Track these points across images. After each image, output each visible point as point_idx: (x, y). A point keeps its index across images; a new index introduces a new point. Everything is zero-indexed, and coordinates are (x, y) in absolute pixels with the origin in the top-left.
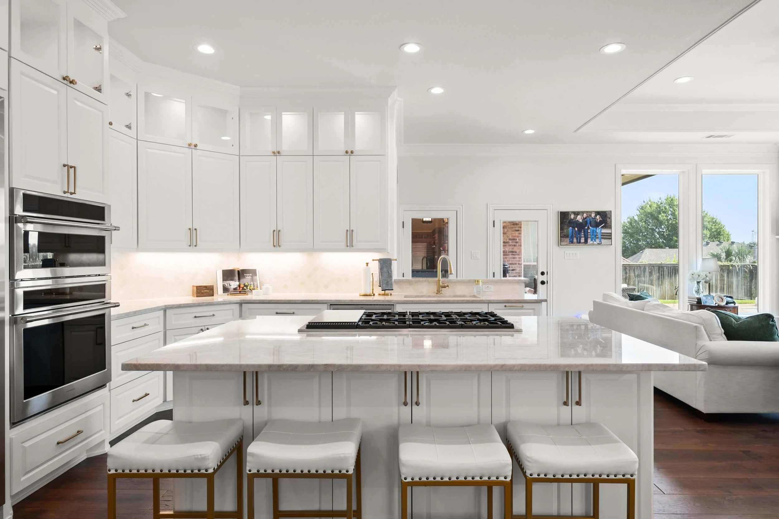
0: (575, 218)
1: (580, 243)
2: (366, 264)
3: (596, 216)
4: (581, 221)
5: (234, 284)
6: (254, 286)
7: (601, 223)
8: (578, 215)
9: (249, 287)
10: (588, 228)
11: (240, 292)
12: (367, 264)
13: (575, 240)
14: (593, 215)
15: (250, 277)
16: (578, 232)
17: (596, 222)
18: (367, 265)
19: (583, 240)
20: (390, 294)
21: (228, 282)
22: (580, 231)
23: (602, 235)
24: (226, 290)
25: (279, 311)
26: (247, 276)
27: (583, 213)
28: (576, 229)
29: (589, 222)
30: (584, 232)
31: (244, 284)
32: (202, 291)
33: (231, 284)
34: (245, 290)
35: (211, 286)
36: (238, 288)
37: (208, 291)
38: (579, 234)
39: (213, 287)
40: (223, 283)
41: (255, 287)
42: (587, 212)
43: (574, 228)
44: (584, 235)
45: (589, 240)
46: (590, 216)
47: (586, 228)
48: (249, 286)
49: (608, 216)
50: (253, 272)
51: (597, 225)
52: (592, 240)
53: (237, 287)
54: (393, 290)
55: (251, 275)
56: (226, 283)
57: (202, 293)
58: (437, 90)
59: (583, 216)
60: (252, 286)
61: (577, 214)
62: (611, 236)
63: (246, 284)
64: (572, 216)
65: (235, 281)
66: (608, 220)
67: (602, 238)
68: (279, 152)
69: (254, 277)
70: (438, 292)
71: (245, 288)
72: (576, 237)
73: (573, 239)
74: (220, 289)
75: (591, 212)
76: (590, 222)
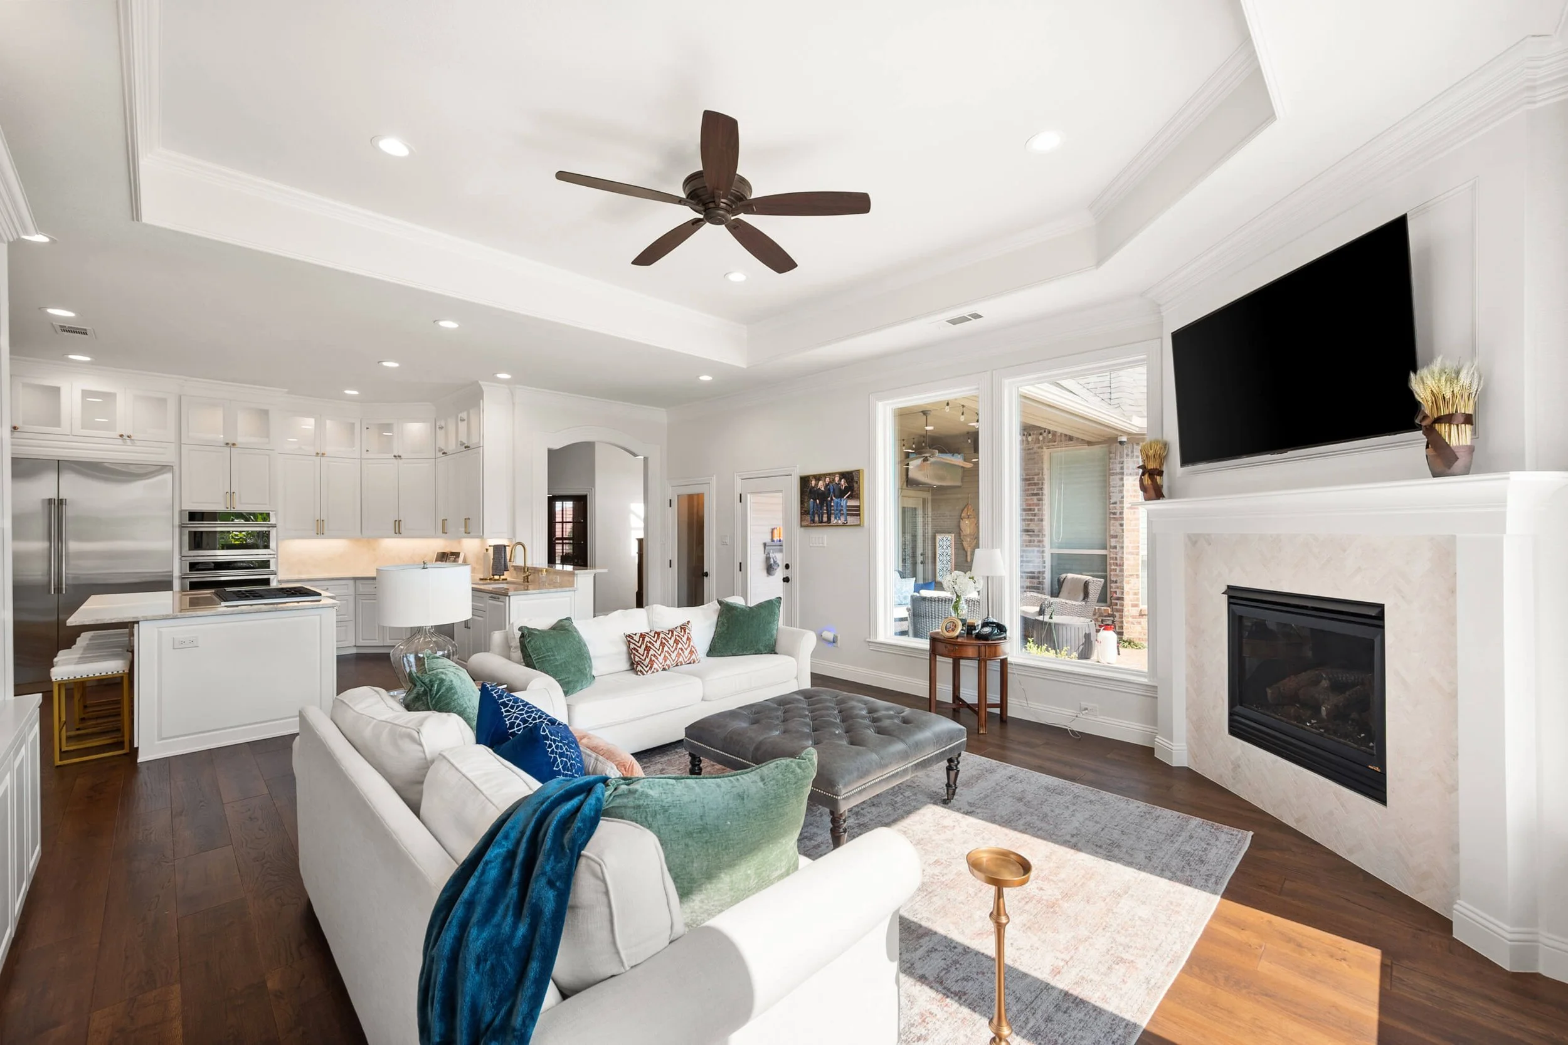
0: (817, 485)
1: (822, 522)
3: (840, 480)
4: (823, 489)
7: (847, 489)
8: (819, 480)
10: (832, 499)
13: (816, 519)
14: (837, 479)
16: (819, 506)
17: (840, 489)
19: (825, 519)
22: (821, 504)
23: (848, 510)
27: (825, 475)
28: (818, 501)
29: (832, 491)
30: (827, 504)
38: (821, 510)
42: (830, 474)
43: (815, 500)
44: (827, 510)
45: (833, 518)
46: (834, 480)
47: (829, 499)
49: (855, 479)
51: (841, 494)
52: (836, 518)
59: (825, 481)
61: (818, 478)
62: (859, 510)
64: (813, 483)
66: (855, 485)
67: (848, 515)
72: (817, 513)
73: (814, 517)
75: (834, 474)
76: (834, 490)
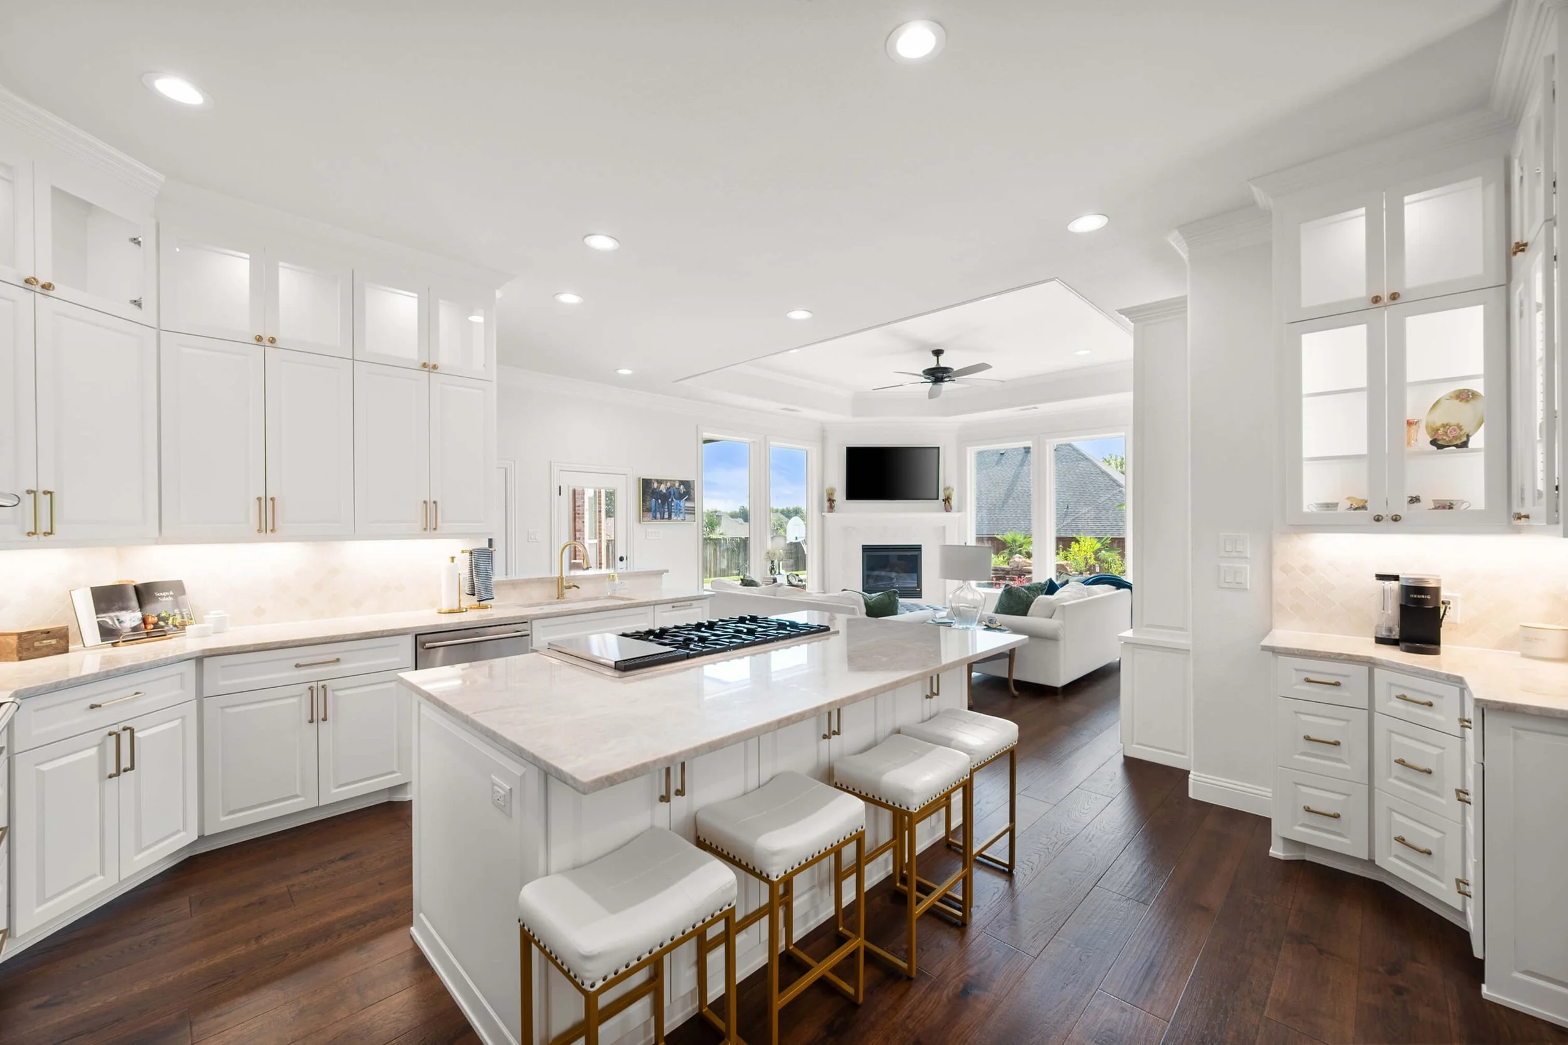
0: (658, 487)
1: (663, 518)
2: (450, 560)
3: (680, 485)
4: (664, 491)
5: (130, 618)
6: (183, 618)
7: (685, 493)
8: (662, 483)
9: (170, 622)
10: (672, 500)
11: (147, 633)
12: (453, 558)
13: (658, 515)
14: (677, 485)
15: (171, 598)
16: (661, 505)
17: (680, 493)
18: (453, 561)
19: (666, 516)
20: (489, 606)
21: (112, 614)
22: (663, 504)
23: (686, 510)
24: (108, 633)
25: (301, 661)
26: (162, 597)
27: (667, 481)
28: (660, 501)
29: (672, 493)
30: (668, 504)
31: (158, 616)
32: (37, 644)
33: (122, 619)
34: (162, 627)
35: (61, 629)
36: (143, 625)
37: (54, 642)
38: (662, 508)
39: (68, 629)
40: (97, 618)
41: (186, 619)
42: (671, 480)
43: (657, 500)
44: (668, 508)
45: (673, 516)
46: (674, 485)
47: (670, 500)
48: (171, 618)
49: (692, 486)
50: (178, 588)
51: (681, 497)
52: (676, 515)
53: (140, 624)
54: (493, 598)
55: (171, 593)
56: (109, 618)
57: (37, 649)
58: (569, 298)
59: (666, 485)
60: (178, 617)
61: (660, 482)
62: (694, 511)
63: (163, 615)
64: (656, 485)
65: (134, 611)
66: (692, 490)
67: (686, 513)
68: (273, 341)
69: (181, 598)
70: (560, 596)
71: (162, 623)
72: (659, 511)
73: (656, 514)
74: (92, 634)
75: (675, 481)
76: (674, 493)
